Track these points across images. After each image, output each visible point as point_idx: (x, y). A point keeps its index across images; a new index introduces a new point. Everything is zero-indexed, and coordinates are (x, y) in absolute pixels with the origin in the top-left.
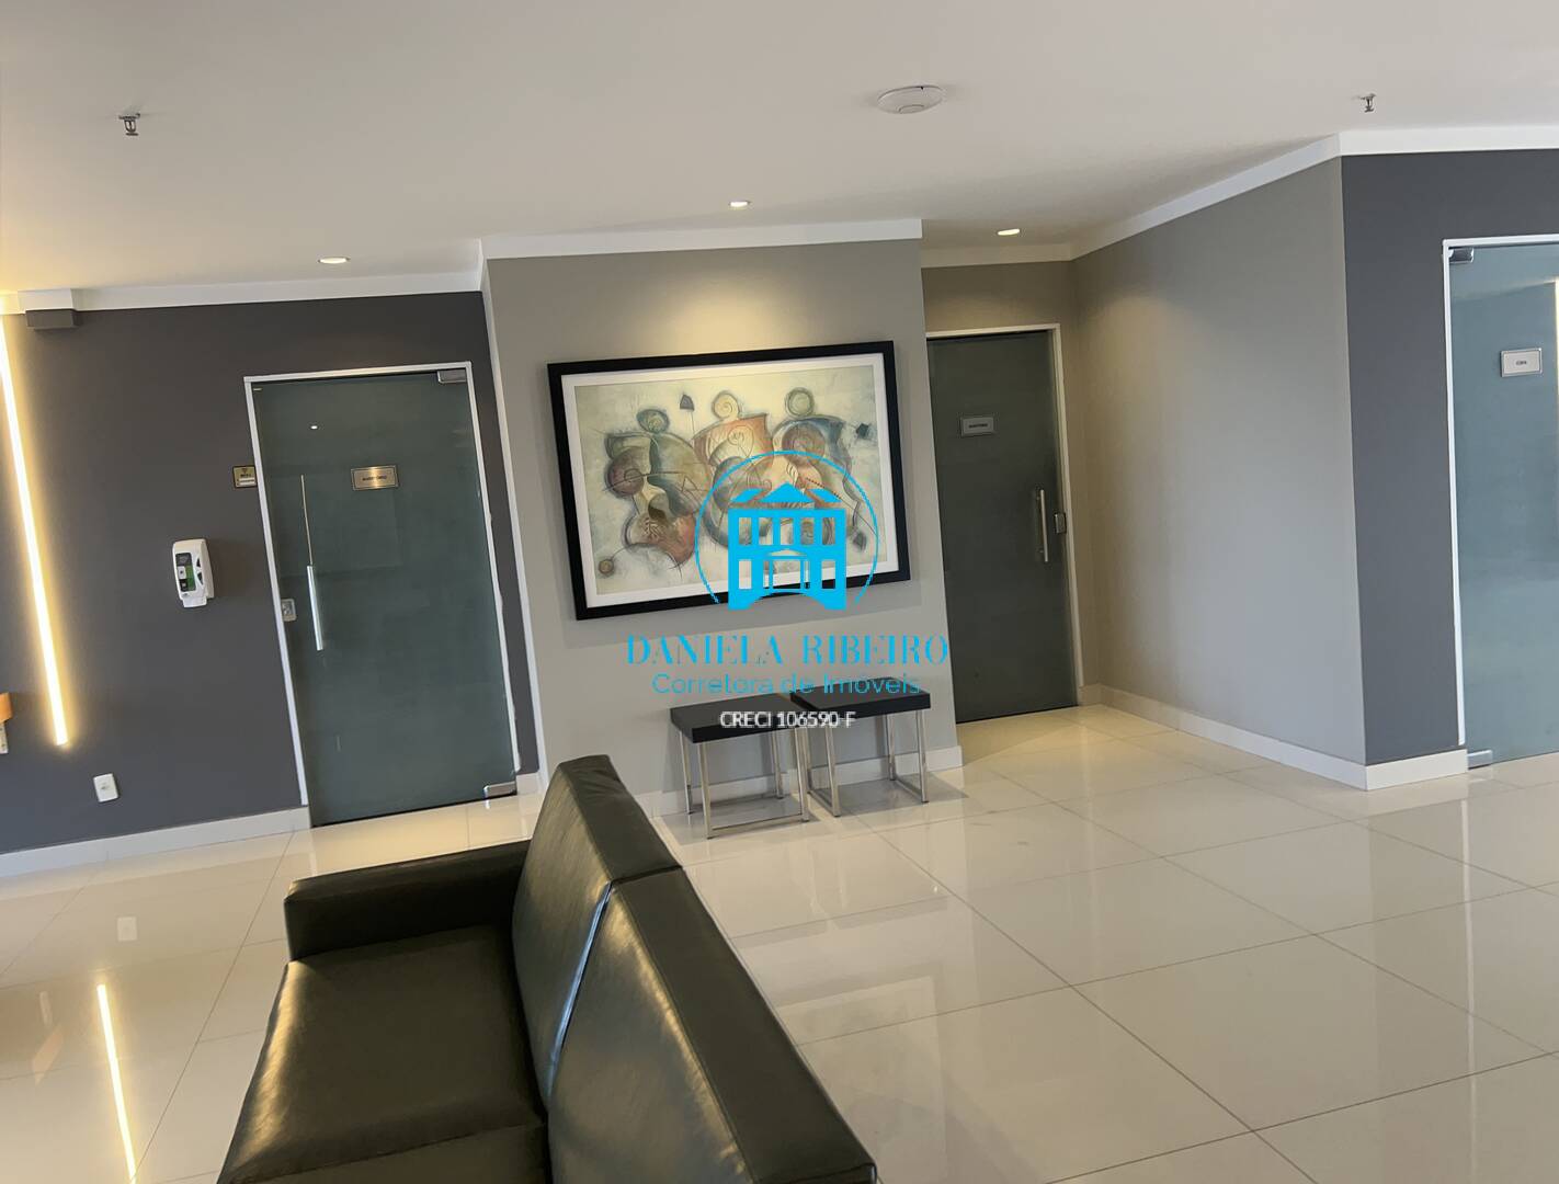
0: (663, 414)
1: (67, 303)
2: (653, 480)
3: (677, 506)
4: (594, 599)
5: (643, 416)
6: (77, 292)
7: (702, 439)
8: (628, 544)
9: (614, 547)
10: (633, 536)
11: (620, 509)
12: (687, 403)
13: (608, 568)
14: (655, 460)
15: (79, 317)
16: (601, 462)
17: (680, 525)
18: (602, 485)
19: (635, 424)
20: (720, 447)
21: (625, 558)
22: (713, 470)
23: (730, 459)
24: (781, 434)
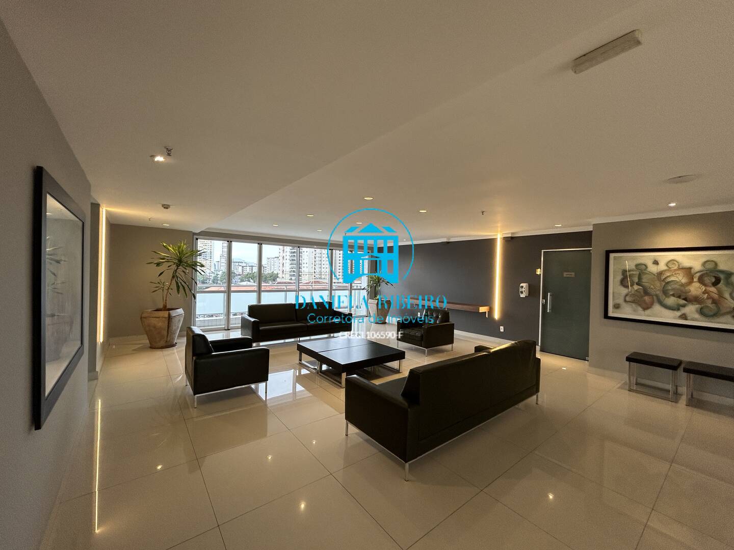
0: (646, 266)
1: (510, 236)
2: (638, 284)
3: (646, 292)
4: (611, 314)
5: (637, 265)
6: (512, 233)
7: (661, 273)
8: (625, 301)
9: (620, 301)
10: (628, 299)
11: (624, 291)
12: (656, 263)
13: (617, 306)
14: (640, 278)
15: (512, 238)
16: (620, 277)
17: (646, 298)
18: (619, 283)
19: (634, 267)
20: (668, 277)
21: (623, 304)
22: (664, 284)
23: (672, 281)
24: (698, 275)
